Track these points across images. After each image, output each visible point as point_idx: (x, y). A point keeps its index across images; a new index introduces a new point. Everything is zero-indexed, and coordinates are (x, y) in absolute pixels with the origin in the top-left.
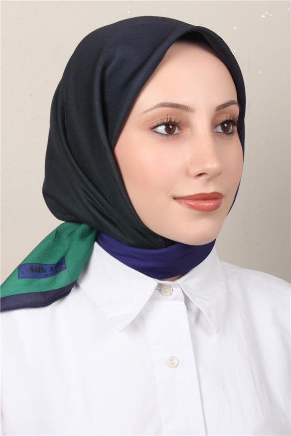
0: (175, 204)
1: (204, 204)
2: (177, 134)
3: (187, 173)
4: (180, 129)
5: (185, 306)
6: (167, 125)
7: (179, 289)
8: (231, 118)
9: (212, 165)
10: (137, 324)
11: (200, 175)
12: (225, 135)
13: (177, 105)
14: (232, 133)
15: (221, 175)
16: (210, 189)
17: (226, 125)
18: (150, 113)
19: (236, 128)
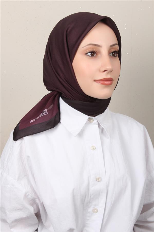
0: (95, 83)
1: (106, 83)
2: (95, 56)
3: (100, 71)
4: (96, 54)
5: (98, 127)
6: (91, 52)
7: (96, 120)
8: (116, 51)
9: (109, 67)
10: (81, 134)
11: (105, 71)
12: (113, 57)
13: (96, 44)
14: (116, 56)
15: (112, 72)
16: (109, 76)
17: (114, 53)
18: (85, 48)
19: (117, 55)
